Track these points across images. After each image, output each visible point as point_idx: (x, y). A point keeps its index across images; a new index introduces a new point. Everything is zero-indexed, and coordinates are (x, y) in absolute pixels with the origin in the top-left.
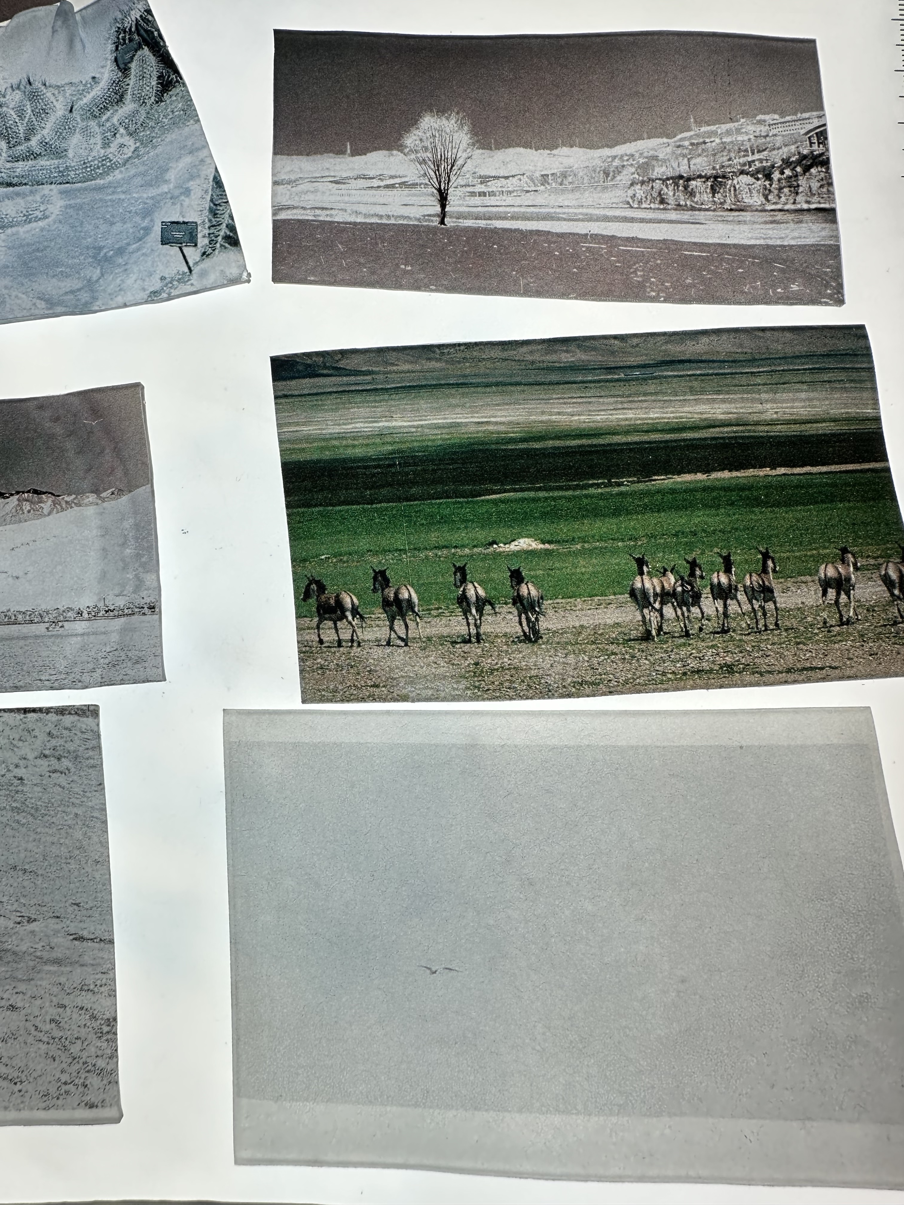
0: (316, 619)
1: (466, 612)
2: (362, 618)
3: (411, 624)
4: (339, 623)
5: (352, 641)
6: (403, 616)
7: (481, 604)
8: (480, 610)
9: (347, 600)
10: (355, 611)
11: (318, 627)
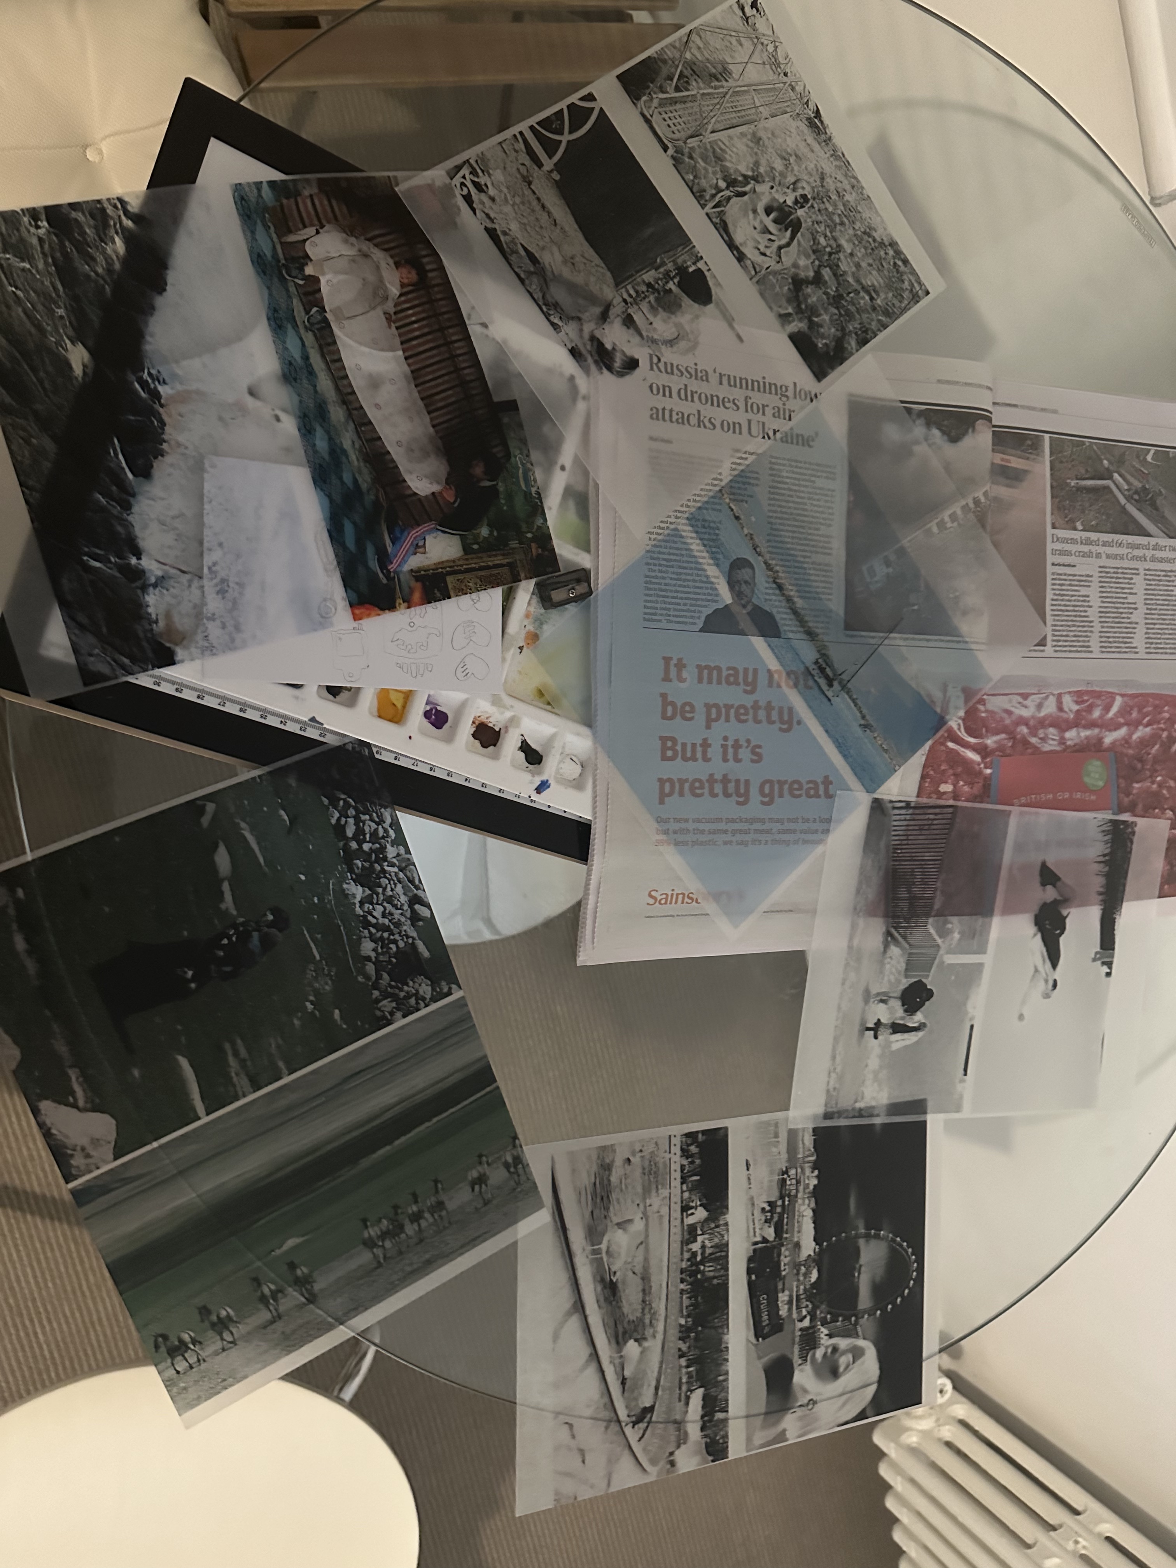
0: (169, 1361)
1: (267, 1305)
2: (200, 1343)
3: (234, 1330)
4: (186, 1355)
5: (199, 1360)
6: (227, 1328)
7: (274, 1295)
8: (275, 1300)
9: (186, 1337)
10: (194, 1342)
11: (173, 1364)
